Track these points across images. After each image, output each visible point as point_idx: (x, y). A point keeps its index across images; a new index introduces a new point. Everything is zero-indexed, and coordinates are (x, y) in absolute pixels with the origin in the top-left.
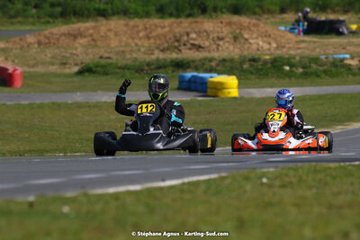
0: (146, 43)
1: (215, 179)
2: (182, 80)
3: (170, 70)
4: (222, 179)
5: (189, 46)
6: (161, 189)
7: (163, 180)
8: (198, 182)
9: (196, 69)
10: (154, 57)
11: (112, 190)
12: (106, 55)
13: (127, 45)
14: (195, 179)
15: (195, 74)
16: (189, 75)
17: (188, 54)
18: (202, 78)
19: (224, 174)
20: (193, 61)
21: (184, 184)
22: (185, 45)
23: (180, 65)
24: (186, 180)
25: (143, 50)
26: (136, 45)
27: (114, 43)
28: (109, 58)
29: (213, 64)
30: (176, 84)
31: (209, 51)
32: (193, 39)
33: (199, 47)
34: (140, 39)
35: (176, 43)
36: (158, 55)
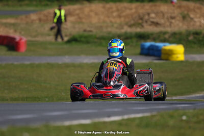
0: (118, 21)
1: (147, 117)
2: (143, 48)
3: (134, 40)
4: (153, 116)
5: (149, 23)
6: (105, 123)
7: (109, 116)
8: (134, 119)
9: (154, 40)
10: (123, 31)
11: (67, 123)
12: (88, 29)
13: (104, 22)
14: (132, 116)
15: (153, 43)
16: (148, 44)
17: (148, 29)
18: (157, 47)
19: (154, 113)
20: (152, 34)
21: (123, 120)
22: (146, 22)
23: (142, 37)
24: (126, 117)
25: (116, 25)
26: (111, 22)
27: (95, 20)
28: (90, 31)
29: (167, 36)
30: (138, 50)
31: (164, 27)
32: (153, 18)
33: (157, 24)
34: (114, 17)
35: (140, 20)
36: (127, 29)
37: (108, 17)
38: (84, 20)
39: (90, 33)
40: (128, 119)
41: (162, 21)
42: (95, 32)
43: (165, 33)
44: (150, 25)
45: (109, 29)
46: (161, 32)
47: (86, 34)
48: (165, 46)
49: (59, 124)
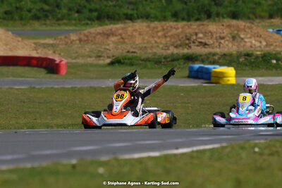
0: (163, 41)
1: (217, 149)
2: (191, 70)
3: (182, 62)
4: (223, 148)
5: (197, 43)
6: (175, 155)
7: (177, 148)
8: (203, 151)
9: (203, 61)
10: (169, 52)
11: (136, 156)
12: (132, 50)
13: (149, 42)
14: (202, 147)
15: (202, 65)
16: (197, 66)
17: (196, 50)
18: (207, 69)
19: (224, 144)
20: (201, 55)
21: (193, 152)
22: (194, 42)
23: (190, 58)
24: (195, 149)
25: (161, 46)
26: (156, 42)
27: (138, 41)
28: (134, 52)
29: (216, 58)
30: (186, 73)
31: (213, 48)
32: (200, 38)
33: (205, 45)
34: (159, 37)
35: (187, 41)
36: (173, 50)
37: (153, 37)
38: (127, 41)
39: (135, 55)
40: (197, 151)
41: (211, 42)
42: (139, 53)
43: (214, 54)
44: (198, 46)
45: (154, 50)
46: (210, 54)
48: (215, 68)
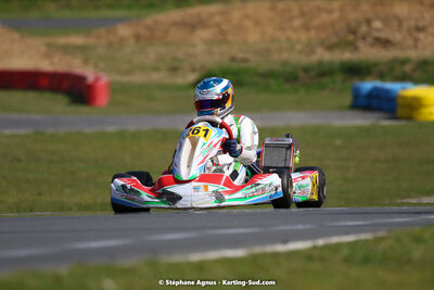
0: (303, 36)
1: (366, 242)
2: (356, 94)
3: (339, 78)
5: (370, 40)
6: (276, 255)
7: (285, 242)
8: (338, 246)
9: (381, 76)
10: (314, 59)
11: (195, 257)
12: (240, 55)
13: (274, 39)
14: (335, 240)
15: (378, 84)
16: (368, 85)
17: (368, 53)
18: (387, 92)
19: (381, 234)
20: (376, 65)
21: (315, 248)
22: (364, 38)
23: (355, 71)
24: (320, 242)
25: (298, 47)
26: (289, 39)
27: (253, 36)
28: (245, 60)
29: (408, 68)
30: (347, 99)
31: (402, 49)
32: (378, 30)
33: (385, 43)
34: (294, 30)
35: (351, 35)
36: (322, 55)
37: (283, 29)
38: (230, 37)
39: (245, 65)
40: (326, 247)
41: (398, 37)
42: (255, 62)
43: (404, 62)
44: (373, 45)
45: (285, 56)
46: (395, 60)
47: (235, 66)
48: (404, 89)
49: (177, 258)
